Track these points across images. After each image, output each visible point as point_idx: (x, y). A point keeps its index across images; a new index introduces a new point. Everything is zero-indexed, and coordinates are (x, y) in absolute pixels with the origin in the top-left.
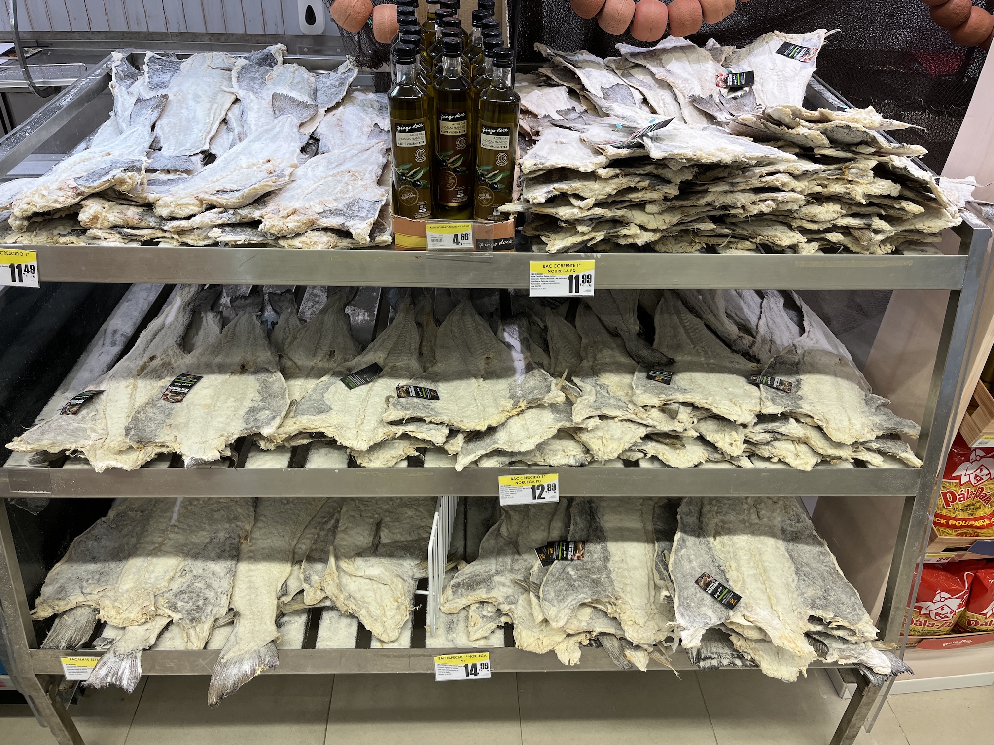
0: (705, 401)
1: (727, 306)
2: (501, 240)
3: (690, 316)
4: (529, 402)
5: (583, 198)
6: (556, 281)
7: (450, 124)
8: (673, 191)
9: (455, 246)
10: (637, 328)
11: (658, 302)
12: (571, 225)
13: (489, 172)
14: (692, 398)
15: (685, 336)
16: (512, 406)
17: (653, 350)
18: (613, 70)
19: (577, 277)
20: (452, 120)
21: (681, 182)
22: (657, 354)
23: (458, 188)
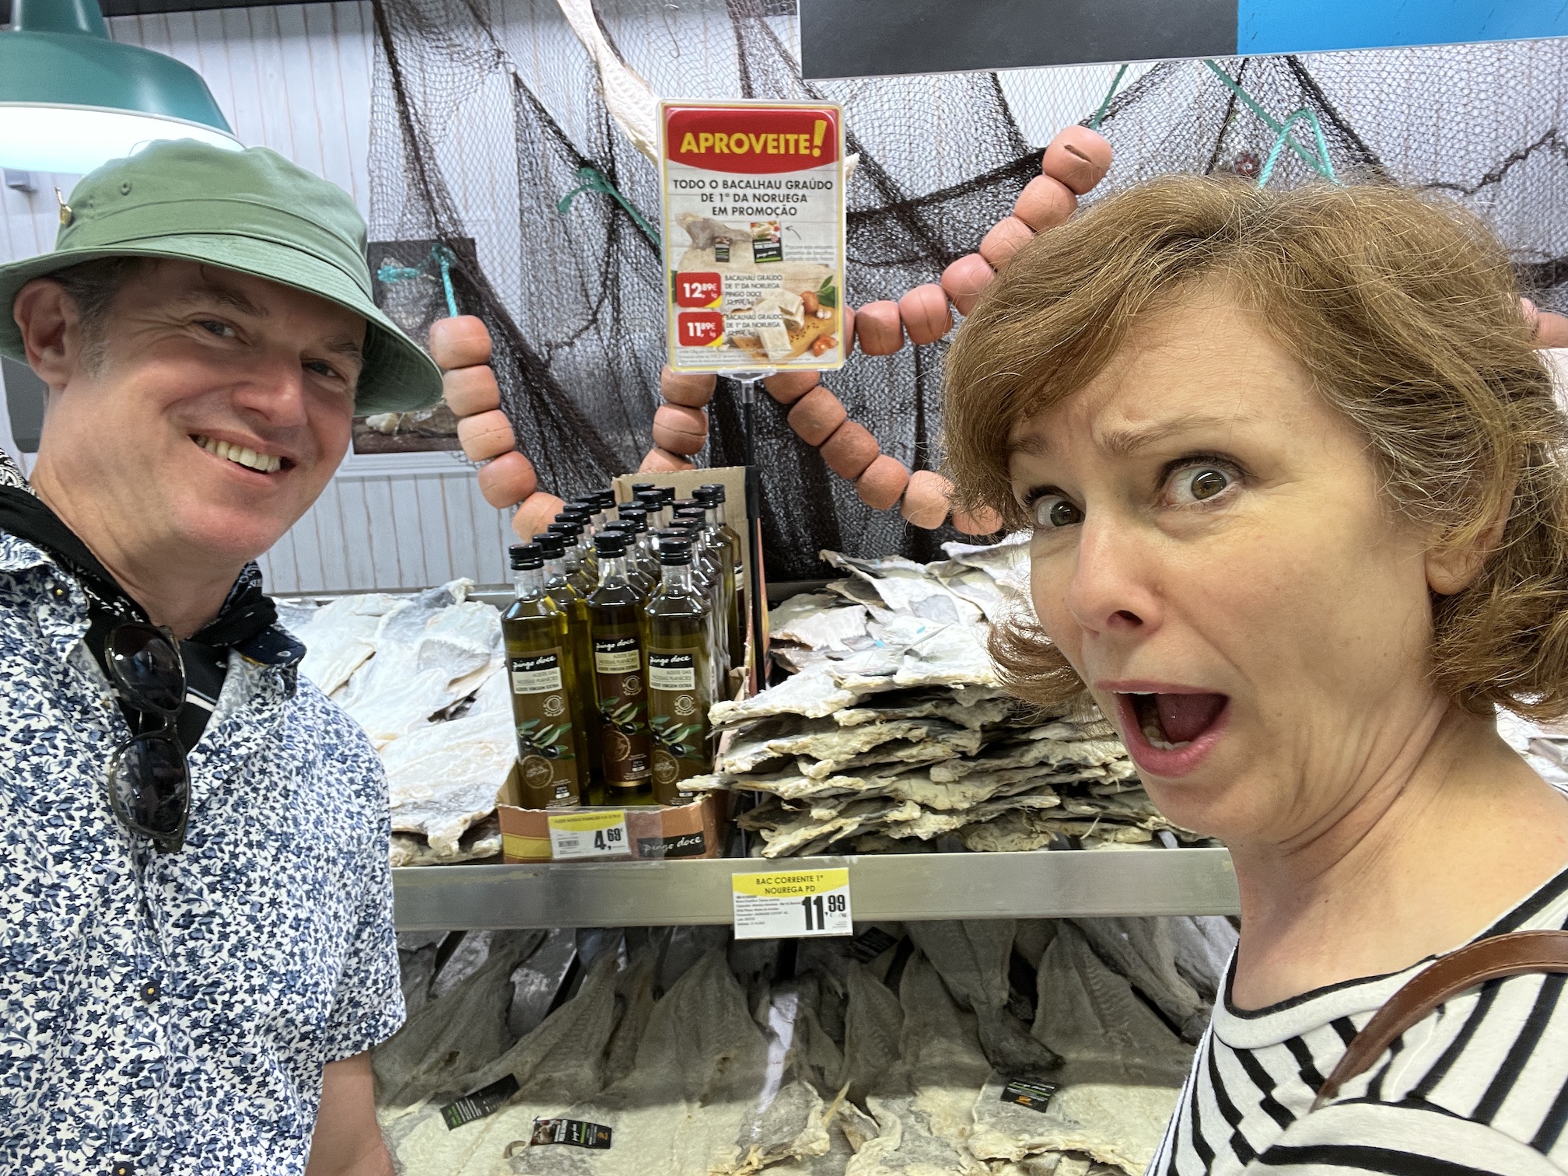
0: (1109, 1148)
1: (1179, 953)
2: (679, 838)
3: (1104, 972)
4: (768, 1153)
5: (813, 760)
6: (782, 909)
7: (611, 656)
8: (971, 743)
9: (598, 852)
10: (1005, 995)
11: (1047, 945)
12: (801, 807)
13: (666, 726)
14: (1083, 1142)
15: (1089, 1010)
16: (734, 1163)
17: (1029, 1039)
18: (936, 579)
19: (819, 901)
20: (613, 650)
21: (982, 726)
22: (1036, 1049)
23: (634, 757)
